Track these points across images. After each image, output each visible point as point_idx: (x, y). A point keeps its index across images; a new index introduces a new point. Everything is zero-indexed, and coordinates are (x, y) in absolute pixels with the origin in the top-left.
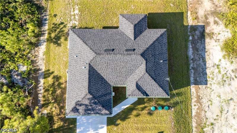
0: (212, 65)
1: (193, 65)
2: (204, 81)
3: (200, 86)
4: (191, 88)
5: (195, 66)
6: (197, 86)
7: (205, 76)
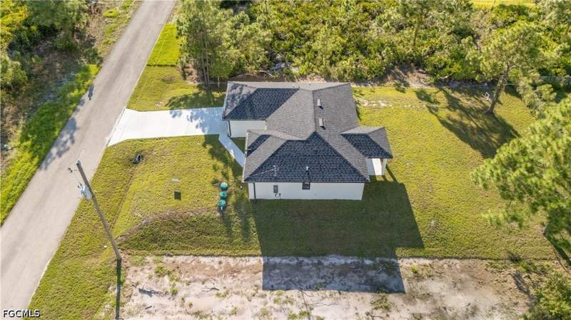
0: (310, 303)
1: (308, 264)
2: (271, 283)
3: (261, 274)
4: (259, 258)
5: (306, 268)
6: (262, 269)
7: (283, 286)
